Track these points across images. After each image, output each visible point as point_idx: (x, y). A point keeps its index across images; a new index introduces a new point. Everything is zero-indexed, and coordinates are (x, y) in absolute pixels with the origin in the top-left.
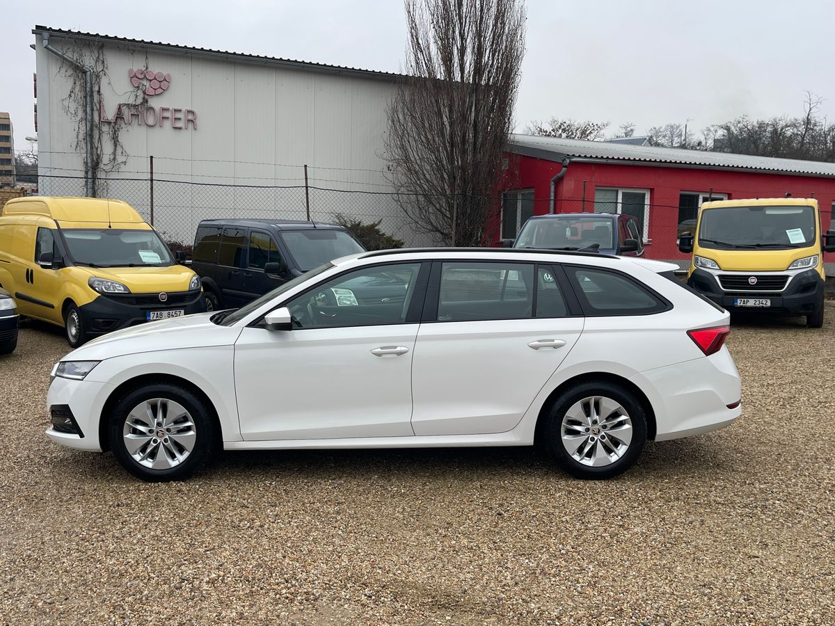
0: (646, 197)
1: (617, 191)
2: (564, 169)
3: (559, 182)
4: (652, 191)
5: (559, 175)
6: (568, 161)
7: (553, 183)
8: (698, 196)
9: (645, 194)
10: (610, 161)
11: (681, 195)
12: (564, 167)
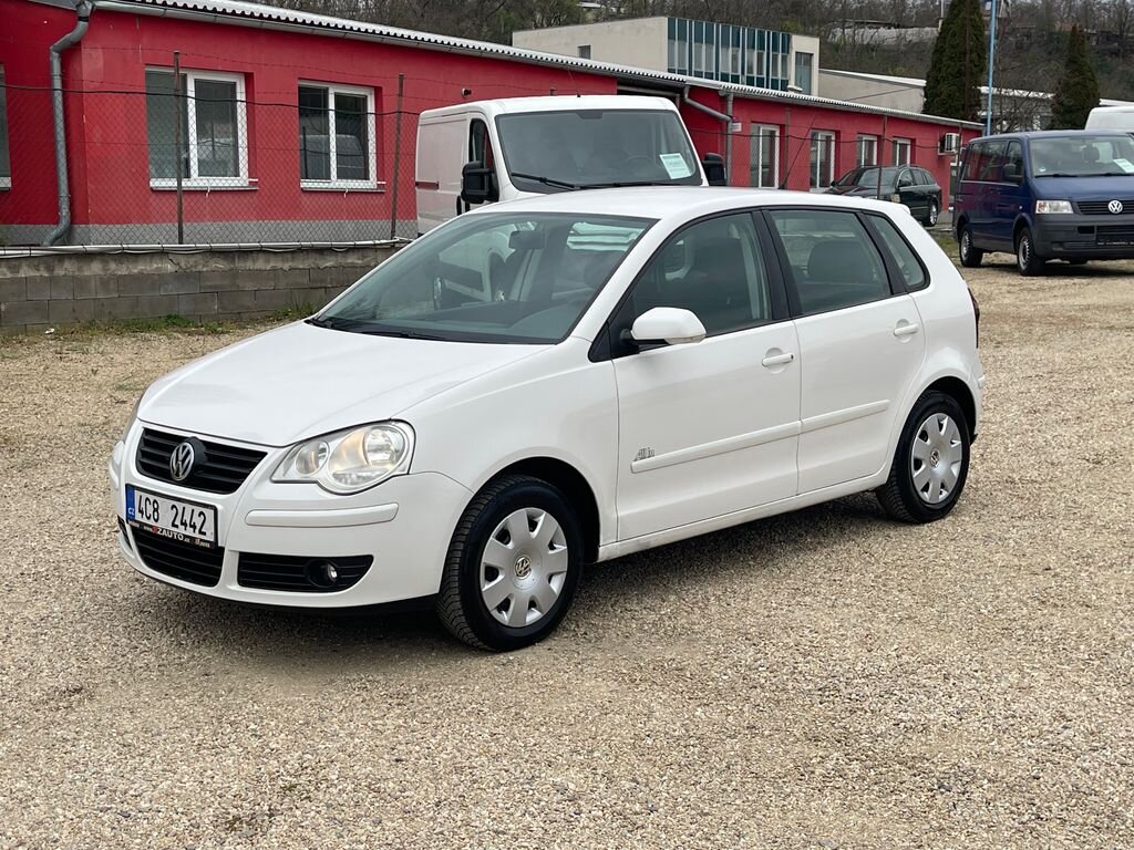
0: (238, 90)
1: (184, 77)
2: (81, 23)
3: (70, 54)
4: (249, 78)
5: (70, 36)
6: (90, 7)
7: (55, 54)
8: (326, 90)
9: (235, 83)
10: (170, 12)
11: (301, 89)
12: (81, 19)
